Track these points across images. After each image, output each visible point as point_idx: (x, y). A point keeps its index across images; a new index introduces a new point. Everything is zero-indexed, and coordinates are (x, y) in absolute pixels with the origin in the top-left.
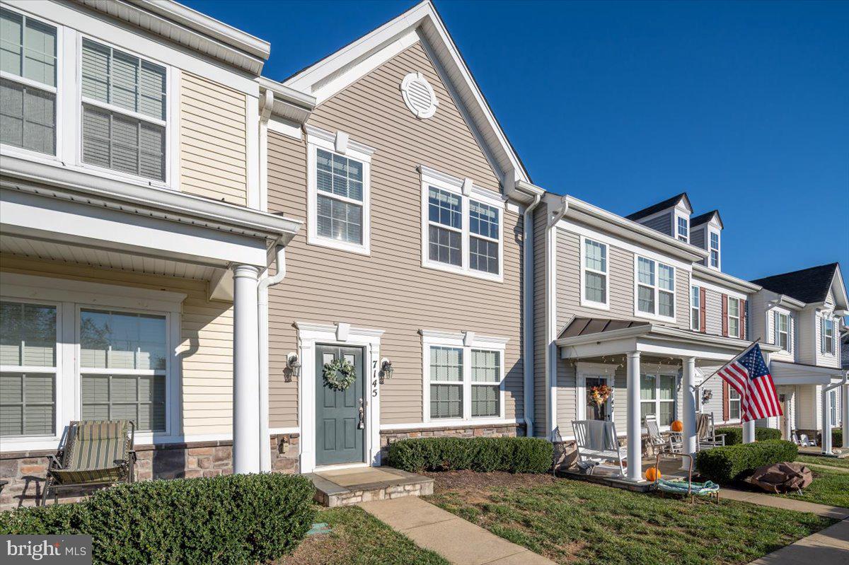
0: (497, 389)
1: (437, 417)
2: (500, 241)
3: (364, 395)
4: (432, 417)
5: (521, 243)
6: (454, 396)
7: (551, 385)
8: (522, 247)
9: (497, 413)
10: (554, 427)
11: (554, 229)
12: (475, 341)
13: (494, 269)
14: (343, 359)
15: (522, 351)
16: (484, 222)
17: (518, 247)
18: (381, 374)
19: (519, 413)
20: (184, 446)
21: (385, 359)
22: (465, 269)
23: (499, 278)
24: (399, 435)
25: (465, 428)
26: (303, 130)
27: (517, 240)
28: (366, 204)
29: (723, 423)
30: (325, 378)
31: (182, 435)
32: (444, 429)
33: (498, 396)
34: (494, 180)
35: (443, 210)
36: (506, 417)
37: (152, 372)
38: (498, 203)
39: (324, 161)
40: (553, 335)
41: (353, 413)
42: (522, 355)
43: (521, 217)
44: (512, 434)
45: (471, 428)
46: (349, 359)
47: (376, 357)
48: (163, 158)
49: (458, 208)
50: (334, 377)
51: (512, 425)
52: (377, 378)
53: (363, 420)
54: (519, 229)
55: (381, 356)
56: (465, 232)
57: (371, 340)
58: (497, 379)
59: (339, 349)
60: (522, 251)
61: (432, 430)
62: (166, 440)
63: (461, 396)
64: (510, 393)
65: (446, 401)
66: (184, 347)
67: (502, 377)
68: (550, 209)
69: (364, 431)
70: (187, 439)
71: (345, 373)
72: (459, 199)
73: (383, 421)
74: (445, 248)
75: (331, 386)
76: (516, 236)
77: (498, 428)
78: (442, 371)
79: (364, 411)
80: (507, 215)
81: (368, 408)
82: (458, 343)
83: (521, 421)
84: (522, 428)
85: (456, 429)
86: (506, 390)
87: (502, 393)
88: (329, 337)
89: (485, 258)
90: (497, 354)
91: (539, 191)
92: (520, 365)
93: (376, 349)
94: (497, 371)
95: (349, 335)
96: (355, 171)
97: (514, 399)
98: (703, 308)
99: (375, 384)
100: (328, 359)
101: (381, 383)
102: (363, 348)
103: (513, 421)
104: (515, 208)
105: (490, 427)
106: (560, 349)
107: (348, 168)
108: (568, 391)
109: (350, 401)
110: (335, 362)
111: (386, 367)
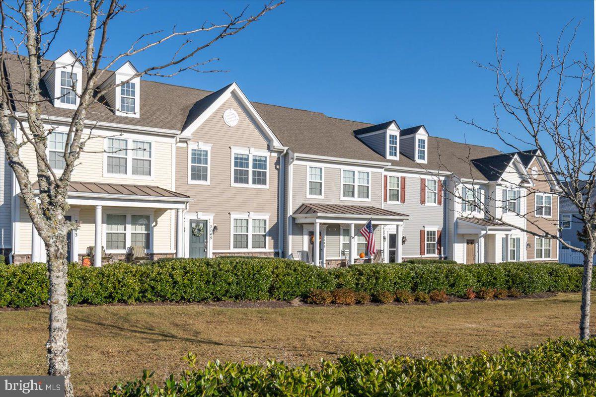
0: (264, 236)
1: (237, 248)
2: (268, 171)
3: (206, 239)
4: (234, 248)
5: (278, 170)
6: (244, 240)
7: (289, 235)
8: (279, 171)
9: (265, 247)
10: (290, 253)
11: (292, 165)
12: (254, 216)
13: (264, 183)
14: (199, 225)
15: (278, 219)
16: (260, 163)
17: (277, 171)
18: (214, 230)
19: (276, 246)
20: (154, 254)
21: (215, 225)
22: (250, 185)
23: (267, 187)
24: (220, 255)
25: (249, 253)
26: (187, 144)
27: (276, 168)
28: (209, 166)
29: (420, 256)
30: (193, 232)
31: (153, 251)
32: (239, 253)
33: (265, 239)
34: (265, 144)
35: (241, 162)
36: (269, 248)
37: (146, 232)
38: (266, 154)
39: (194, 152)
40: (290, 212)
41: (202, 245)
42: (278, 221)
43: (279, 158)
44: (272, 256)
45: (251, 253)
46: (201, 225)
47: (212, 224)
48: (150, 169)
49: (247, 159)
50: (196, 232)
51: (272, 253)
52: (212, 232)
53: (206, 248)
54: (277, 163)
55: (213, 224)
56: (251, 169)
57: (210, 217)
58: (265, 232)
59: (198, 222)
60: (279, 173)
61: (234, 253)
62: (150, 252)
63: (247, 239)
64: (271, 238)
65: (241, 241)
66: (154, 224)
67: (267, 230)
68: (290, 156)
69: (206, 252)
70: (154, 252)
71: (199, 230)
72: (248, 155)
73: (214, 248)
74: (241, 177)
75: (195, 235)
76: (276, 167)
77: (265, 253)
78: (239, 229)
79: (207, 244)
80: (271, 158)
81: (208, 243)
82: (246, 217)
83: (277, 251)
84: (277, 254)
85: (244, 253)
86: (269, 236)
87: (267, 238)
88: (194, 217)
89: (260, 178)
90: (265, 221)
91: (285, 148)
92: (277, 225)
93: (212, 221)
94: (265, 228)
95: (202, 216)
96: (205, 153)
97: (273, 240)
98: (403, 188)
99: (211, 234)
100: (194, 225)
101: (214, 234)
102: (207, 221)
103: (272, 251)
104: (275, 155)
105: (261, 253)
106: (294, 219)
107: (202, 153)
108: (298, 237)
109: (201, 241)
110: (196, 226)
111: (215, 228)
